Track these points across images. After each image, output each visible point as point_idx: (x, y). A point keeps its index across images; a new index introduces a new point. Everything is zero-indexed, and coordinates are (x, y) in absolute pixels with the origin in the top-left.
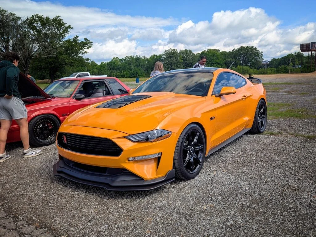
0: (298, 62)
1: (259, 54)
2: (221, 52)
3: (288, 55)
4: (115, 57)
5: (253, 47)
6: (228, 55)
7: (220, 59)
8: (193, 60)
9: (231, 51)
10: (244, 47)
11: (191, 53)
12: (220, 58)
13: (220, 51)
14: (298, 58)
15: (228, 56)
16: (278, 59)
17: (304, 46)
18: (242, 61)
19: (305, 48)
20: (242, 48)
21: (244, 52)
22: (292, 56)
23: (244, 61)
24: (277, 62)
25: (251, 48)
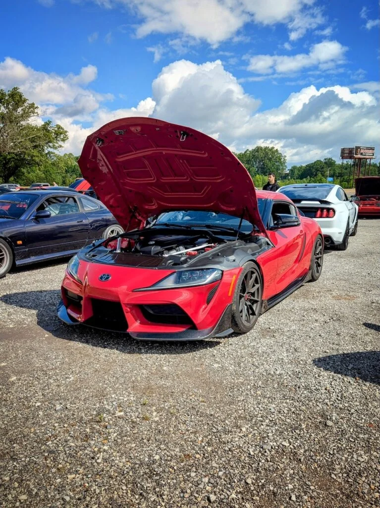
0: (328, 172)
1: (282, 159)
3: (315, 162)
4: (68, 153)
5: (273, 148)
9: (244, 153)
10: (262, 147)
14: (328, 168)
16: (301, 167)
17: (346, 152)
18: (257, 167)
19: (347, 153)
20: (258, 149)
21: (261, 154)
22: (320, 163)
23: (262, 168)
24: (299, 171)
25: (271, 150)
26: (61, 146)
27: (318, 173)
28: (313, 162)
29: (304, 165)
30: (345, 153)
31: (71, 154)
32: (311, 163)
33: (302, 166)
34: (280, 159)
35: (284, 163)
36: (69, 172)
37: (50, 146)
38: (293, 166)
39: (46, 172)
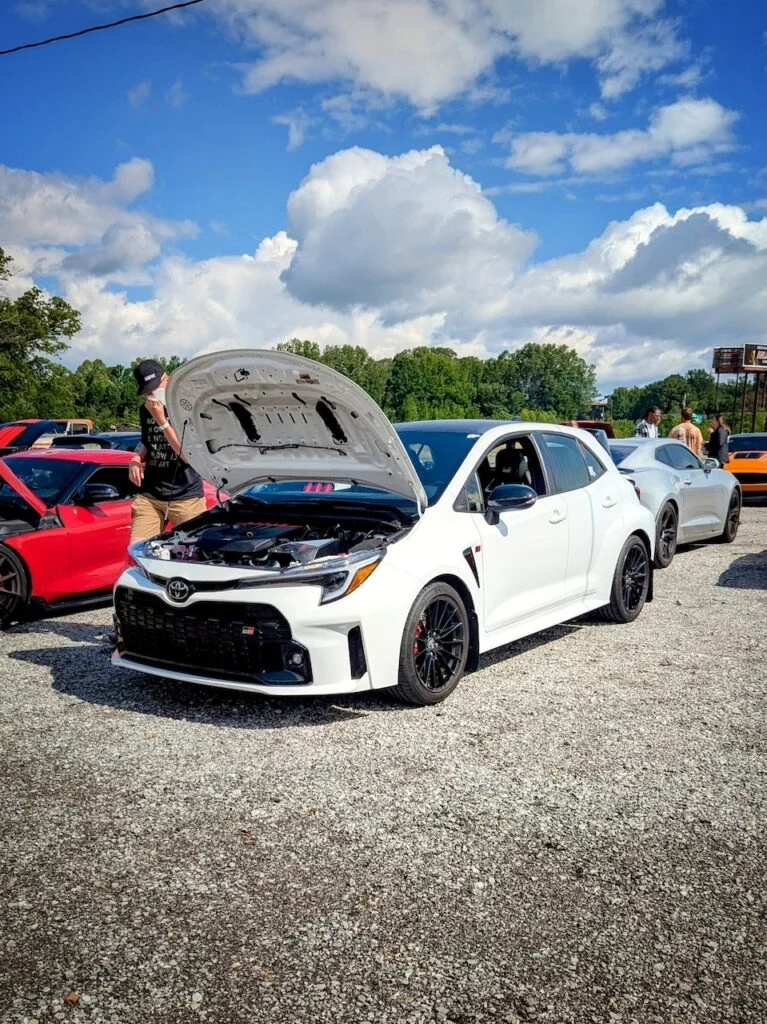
0: (697, 403)
1: (584, 372)
2: (461, 361)
3: (666, 380)
4: (92, 360)
5: (564, 347)
6: (486, 370)
7: (459, 384)
8: (371, 383)
9: (497, 359)
10: (538, 347)
11: (363, 359)
12: (460, 380)
13: (455, 354)
14: (698, 391)
15: (484, 375)
16: (635, 391)
17: (725, 356)
18: (528, 392)
19: (727, 361)
20: (530, 350)
21: (538, 362)
22: (679, 381)
23: (538, 393)
24: (631, 400)
25: (560, 351)
26: (62, 346)
27: (672, 404)
28: (663, 380)
29: (642, 386)
30: (723, 361)
31: (99, 362)
32: (657, 380)
33: (637, 389)
34: (581, 374)
35: (591, 382)
36: (93, 403)
37: (38, 346)
38: (617, 388)
39: (40, 403)
